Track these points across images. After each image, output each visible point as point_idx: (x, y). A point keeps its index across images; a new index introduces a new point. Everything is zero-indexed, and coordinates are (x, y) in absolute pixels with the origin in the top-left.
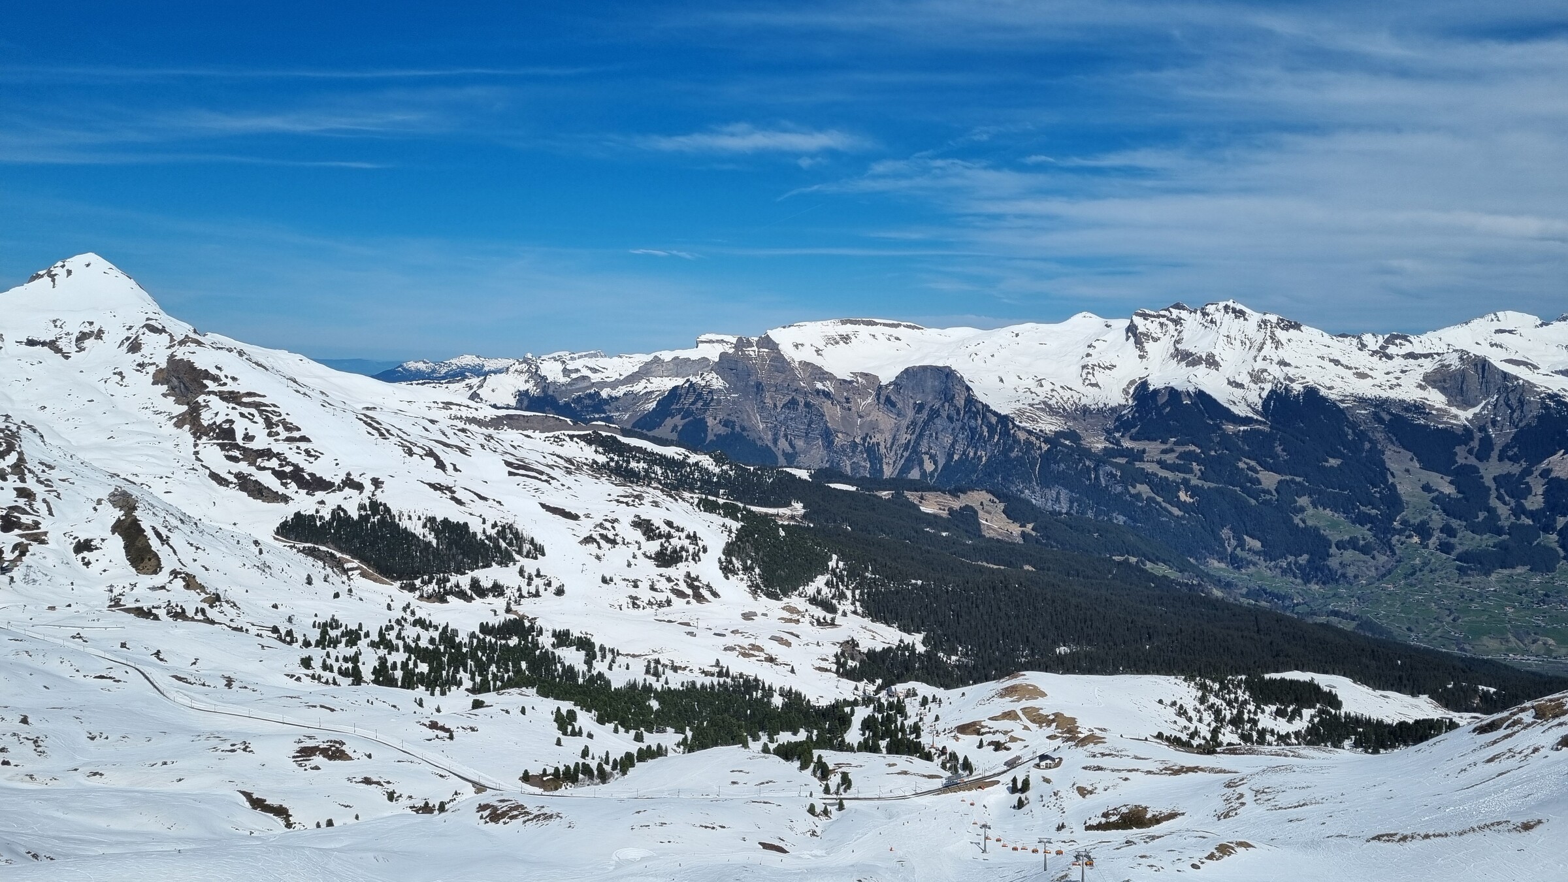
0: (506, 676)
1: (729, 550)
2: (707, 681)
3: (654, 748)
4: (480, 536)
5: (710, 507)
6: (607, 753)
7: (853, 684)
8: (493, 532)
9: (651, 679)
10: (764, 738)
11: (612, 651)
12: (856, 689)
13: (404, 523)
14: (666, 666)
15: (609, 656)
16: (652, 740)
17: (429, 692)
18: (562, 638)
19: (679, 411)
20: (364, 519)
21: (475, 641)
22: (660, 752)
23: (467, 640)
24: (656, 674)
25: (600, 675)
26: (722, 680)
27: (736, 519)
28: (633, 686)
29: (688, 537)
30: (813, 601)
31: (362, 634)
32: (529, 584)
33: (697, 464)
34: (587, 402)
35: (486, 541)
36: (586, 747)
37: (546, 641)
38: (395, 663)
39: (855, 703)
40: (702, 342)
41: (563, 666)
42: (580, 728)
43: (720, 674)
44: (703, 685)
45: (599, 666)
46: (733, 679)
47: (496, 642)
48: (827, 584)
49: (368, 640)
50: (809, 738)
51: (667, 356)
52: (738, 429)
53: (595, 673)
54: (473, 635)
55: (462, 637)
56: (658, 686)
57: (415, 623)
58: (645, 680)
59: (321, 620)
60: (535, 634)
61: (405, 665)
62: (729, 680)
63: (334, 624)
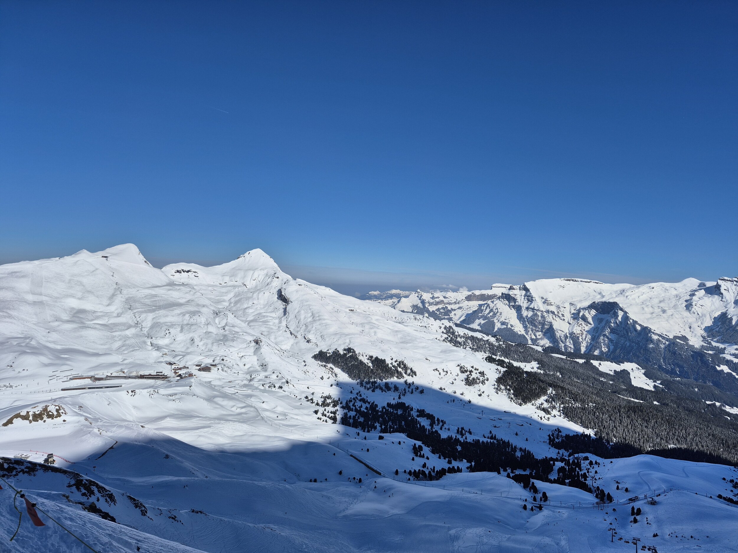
0: (395, 427)
1: (499, 381)
2: (485, 440)
3: (456, 468)
4: (390, 366)
5: (490, 360)
6: (434, 467)
7: (557, 451)
8: (395, 364)
9: (459, 436)
10: (509, 471)
11: (442, 421)
12: (559, 453)
13: (360, 358)
14: (466, 431)
15: (441, 424)
16: (455, 464)
17: (363, 430)
18: (422, 413)
19: (482, 317)
20: (345, 355)
21: (384, 410)
22: (459, 470)
23: (381, 410)
24: (462, 435)
25: (436, 431)
26: (492, 441)
27: (503, 367)
28: (450, 438)
29: (480, 373)
30: (539, 408)
31: (339, 402)
32: (409, 388)
33: (488, 340)
34: (442, 311)
35: (392, 367)
36: (425, 463)
37: (414, 413)
38: (350, 416)
39: (557, 460)
40: (494, 287)
41: (420, 425)
42: (423, 454)
43: (491, 438)
44: (483, 442)
45: (436, 428)
46: (498, 440)
47: (393, 412)
48: (546, 401)
49: (341, 405)
50: (531, 473)
51: (477, 293)
52: (509, 326)
53: (434, 430)
54: (383, 408)
55: (379, 408)
56: (462, 440)
57: (360, 400)
58: (456, 436)
59: (324, 395)
60: (409, 410)
61: (354, 417)
62: (495, 442)
63: (329, 397)
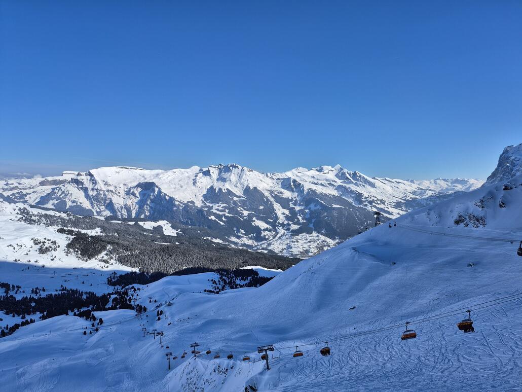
1: (69, 246)
2: (57, 293)
3: (29, 320)
5: (61, 231)
6: (7, 325)
7: (113, 287)
9: (33, 295)
10: (76, 310)
11: (17, 287)
12: (115, 289)
14: (41, 290)
15: (16, 289)
16: (28, 318)
19: (55, 198)
22: (32, 321)
24: (36, 293)
25: (11, 296)
26: (63, 292)
27: (73, 235)
28: (25, 298)
29: (52, 242)
30: (101, 260)
33: (59, 216)
34: (17, 195)
39: (113, 294)
40: (64, 174)
43: (63, 290)
44: (55, 294)
45: (11, 293)
46: (67, 291)
48: (106, 255)
50: (92, 308)
51: (50, 179)
52: (79, 204)
53: (9, 296)
56: (36, 297)
58: (31, 296)
62: (66, 292)
